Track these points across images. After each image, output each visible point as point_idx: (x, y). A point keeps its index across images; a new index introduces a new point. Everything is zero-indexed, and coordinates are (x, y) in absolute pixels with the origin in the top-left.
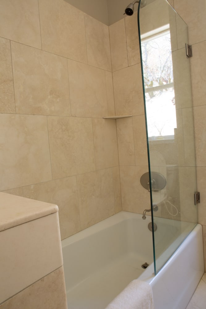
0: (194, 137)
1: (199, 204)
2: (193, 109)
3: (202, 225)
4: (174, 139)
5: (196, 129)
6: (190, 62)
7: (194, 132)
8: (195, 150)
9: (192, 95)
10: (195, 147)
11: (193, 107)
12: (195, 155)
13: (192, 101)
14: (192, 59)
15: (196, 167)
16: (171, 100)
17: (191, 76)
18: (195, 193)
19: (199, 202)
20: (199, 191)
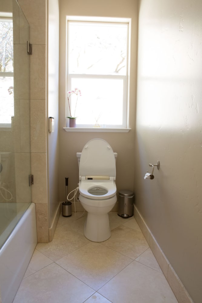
0: (30, 127)
1: (33, 186)
2: (30, 102)
3: (35, 204)
4: (11, 127)
5: (31, 119)
6: (30, 59)
7: (30, 121)
8: (30, 138)
9: (30, 89)
10: (30, 135)
11: (30, 99)
12: (30, 142)
13: (30, 94)
14: (32, 56)
15: (30, 153)
16: (7, 90)
17: (30, 72)
18: (29, 176)
19: (33, 184)
20: (33, 174)
